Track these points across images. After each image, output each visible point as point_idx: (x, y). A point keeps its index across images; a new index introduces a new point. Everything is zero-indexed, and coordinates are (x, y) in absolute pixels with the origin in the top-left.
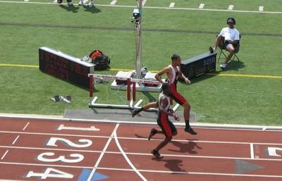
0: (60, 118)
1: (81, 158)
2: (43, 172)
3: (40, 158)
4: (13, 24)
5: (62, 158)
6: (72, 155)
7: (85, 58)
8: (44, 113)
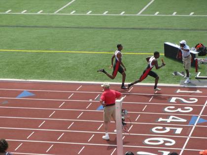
0: (178, 85)
1: (191, 109)
2: (168, 118)
3: (166, 109)
4: (148, 29)
5: (179, 110)
6: (186, 108)
7: (193, 48)
8: (168, 83)
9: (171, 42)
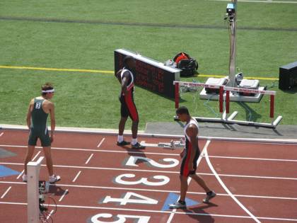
0: (141, 133)
1: (167, 180)
2: (123, 197)
3: (118, 180)
5: (144, 181)
6: (156, 177)
7: (169, 62)
9: (127, 49)
